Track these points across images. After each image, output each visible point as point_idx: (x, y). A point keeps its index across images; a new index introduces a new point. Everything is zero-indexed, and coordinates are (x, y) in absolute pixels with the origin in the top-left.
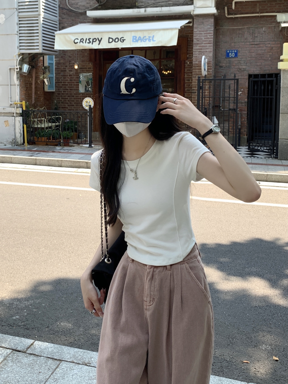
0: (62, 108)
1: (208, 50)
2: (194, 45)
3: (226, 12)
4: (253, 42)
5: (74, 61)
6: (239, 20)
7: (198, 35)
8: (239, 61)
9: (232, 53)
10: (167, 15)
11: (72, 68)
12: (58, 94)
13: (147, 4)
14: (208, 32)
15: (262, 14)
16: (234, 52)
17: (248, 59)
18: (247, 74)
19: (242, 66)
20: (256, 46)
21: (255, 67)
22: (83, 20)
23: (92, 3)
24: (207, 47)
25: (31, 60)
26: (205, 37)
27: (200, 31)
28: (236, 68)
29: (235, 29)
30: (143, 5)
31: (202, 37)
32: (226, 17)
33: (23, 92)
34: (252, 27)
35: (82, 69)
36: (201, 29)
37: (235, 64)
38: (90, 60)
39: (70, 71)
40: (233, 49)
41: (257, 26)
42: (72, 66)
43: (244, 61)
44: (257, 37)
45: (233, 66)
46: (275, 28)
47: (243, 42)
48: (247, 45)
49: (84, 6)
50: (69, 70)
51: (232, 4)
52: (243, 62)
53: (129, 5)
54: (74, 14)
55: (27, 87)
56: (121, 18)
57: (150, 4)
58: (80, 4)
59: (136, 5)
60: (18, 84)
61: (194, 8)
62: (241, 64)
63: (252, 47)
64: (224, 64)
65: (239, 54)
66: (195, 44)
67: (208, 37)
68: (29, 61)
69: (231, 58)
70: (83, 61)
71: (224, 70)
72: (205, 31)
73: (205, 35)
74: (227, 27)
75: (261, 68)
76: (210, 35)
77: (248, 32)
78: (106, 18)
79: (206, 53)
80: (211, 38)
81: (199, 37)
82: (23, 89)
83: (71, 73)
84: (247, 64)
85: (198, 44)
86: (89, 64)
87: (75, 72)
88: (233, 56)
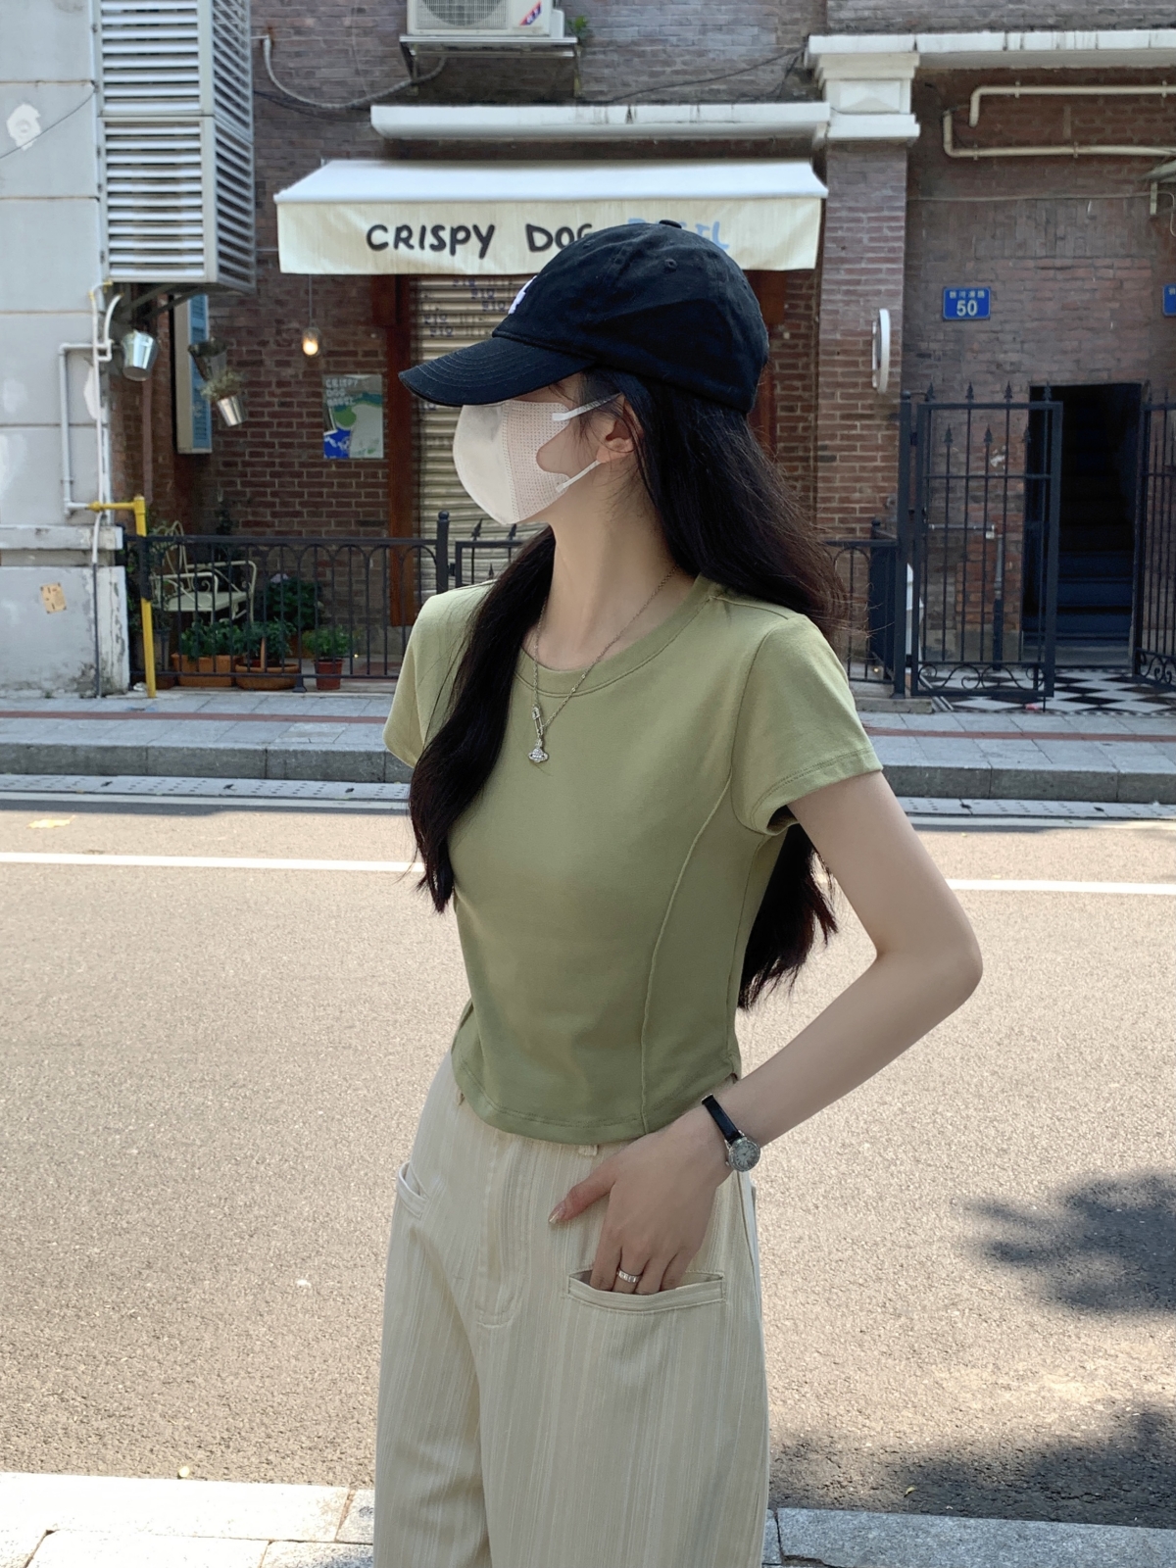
0: (247, 524)
1: (883, 288)
2: (826, 266)
3: (948, 136)
4: (1046, 257)
5: (300, 322)
6: (996, 168)
7: (845, 225)
8: (994, 332)
9: (968, 299)
10: (707, 138)
11: (291, 353)
12: (227, 464)
13: (622, 91)
14: (886, 213)
15: (1085, 150)
16: (976, 298)
17: (1029, 325)
18: (1025, 386)
19: (1005, 352)
20: (1060, 275)
21: (1055, 358)
22: (339, 145)
23: (377, 74)
24: (881, 276)
26: (874, 235)
27: (851, 209)
28: (984, 362)
29: (978, 203)
30: (602, 93)
31: (859, 235)
32: (946, 155)
34: (1044, 196)
35: (335, 357)
36: (857, 201)
37: (980, 343)
38: (376, 320)
39: (279, 364)
40: (973, 285)
41: (1064, 196)
42: (290, 345)
43: (1015, 332)
44: (1062, 239)
45: (973, 351)
46: (1131, 206)
47: (1010, 258)
48: (1027, 269)
49: (341, 83)
50: (278, 358)
51: (969, 102)
52: (1009, 337)
53: (543, 90)
54: (296, 114)
56: (509, 145)
57: (633, 89)
58: (324, 73)
59: (573, 91)
60: (104, 421)
61: (832, 115)
62: (1003, 343)
63: (1045, 280)
64: (934, 346)
65: (994, 306)
66: (833, 261)
67: (885, 232)
69: (962, 320)
70: (340, 323)
71: (937, 367)
72: (873, 211)
73: (874, 224)
74: (947, 195)
75: (1078, 361)
76: (893, 224)
77: (1029, 217)
78: (444, 141)
79: (876, 299)
80: (897, 239)
81: (849, 234)
83: (287, 373)
84: (1026, 346)
85: (843, 260)
86: (369, 335)
87: (302, 371)
88: (972, 314)
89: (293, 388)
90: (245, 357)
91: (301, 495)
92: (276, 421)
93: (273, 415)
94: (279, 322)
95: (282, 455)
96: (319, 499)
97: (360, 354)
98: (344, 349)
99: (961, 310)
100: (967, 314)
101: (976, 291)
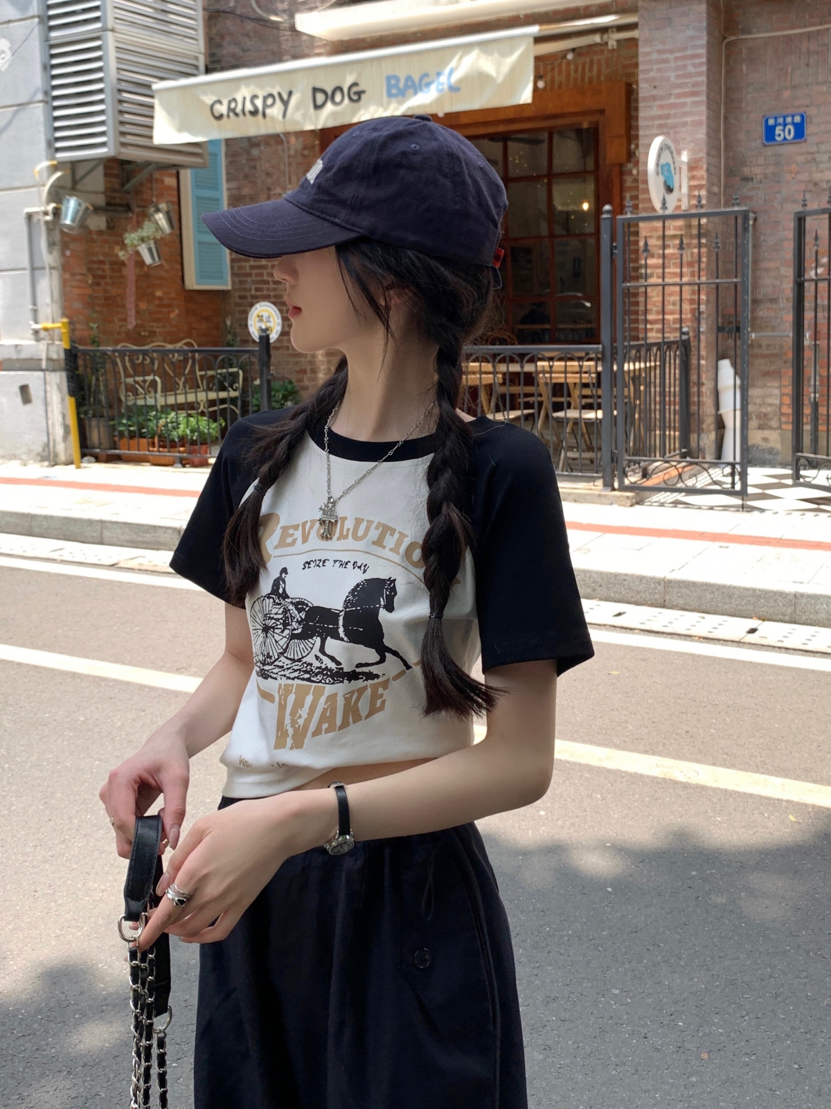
1: (688, 119)
2: (641, 104)
7: (655, 67)
8: (812, 153)
9: (785, 125)
12: (241, 297)
14: (689, 52)
16: (793, 124)
19: (822, 171)
24: (687, 109)
25: (117, 186)
26: (680, 73)
27: (659, 52)
28: (803, 182)
29: (795, 35)
31: (665, 75)
33: (76, 291)
36: (664, 44)
37: (797, 164)
40: (790, 111)
43: (829, 152)
45: (791, 172)
47: (824, 83)
52: (826, 157)
54: (276, 32)
55: (100, 273)
60: (53, 264)
62: (818, 163)
64: (756, 170)
65: (809, 130)
66: (645, 99)
67: (691, 69)
68: (106, 188)
69: (781, 144)
71: (759, 188)
72: (679, 51)
73: (680, 63)
74: (764, 32)
76: (696, 61)
79: (683, 129)
80: (699, 74)
81: (660, 74)
82: (80, 281)
85: (654, 98)
88: (790, 137)
99: (779, 135)
100: (785, 139)
101: (793, 117)
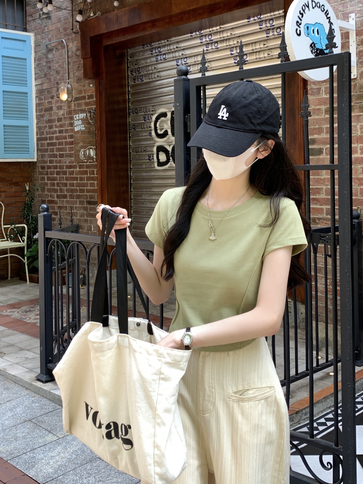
12: (42, 168)
86: (89, 86)
87: (66, 111)
89: (62, 122)
90: (48, 106)
91: (66, 185)
92: (58, 141)
93: (57, 138)
94: (58, 83)
95: (60, 162)
96: (73, 188)
97: (87, 97)
98: (81, 95)
